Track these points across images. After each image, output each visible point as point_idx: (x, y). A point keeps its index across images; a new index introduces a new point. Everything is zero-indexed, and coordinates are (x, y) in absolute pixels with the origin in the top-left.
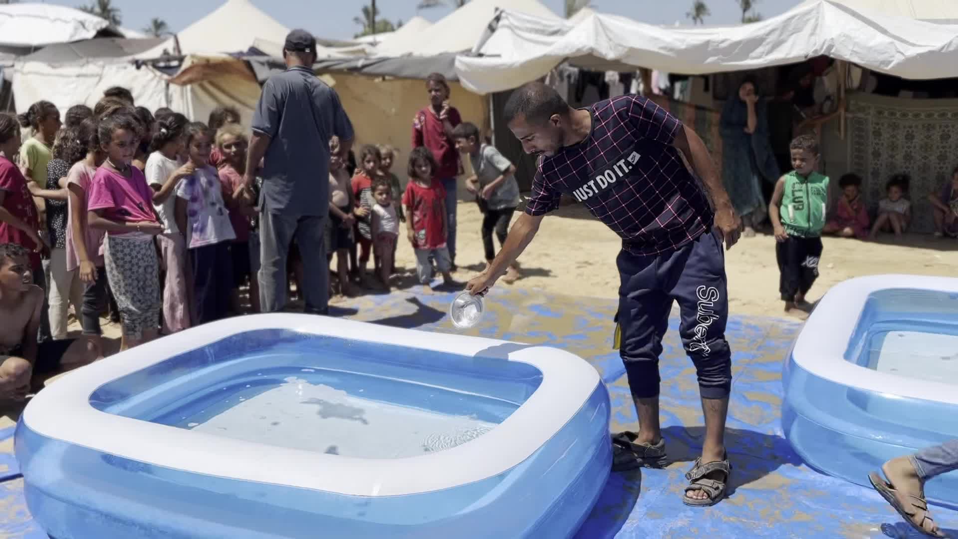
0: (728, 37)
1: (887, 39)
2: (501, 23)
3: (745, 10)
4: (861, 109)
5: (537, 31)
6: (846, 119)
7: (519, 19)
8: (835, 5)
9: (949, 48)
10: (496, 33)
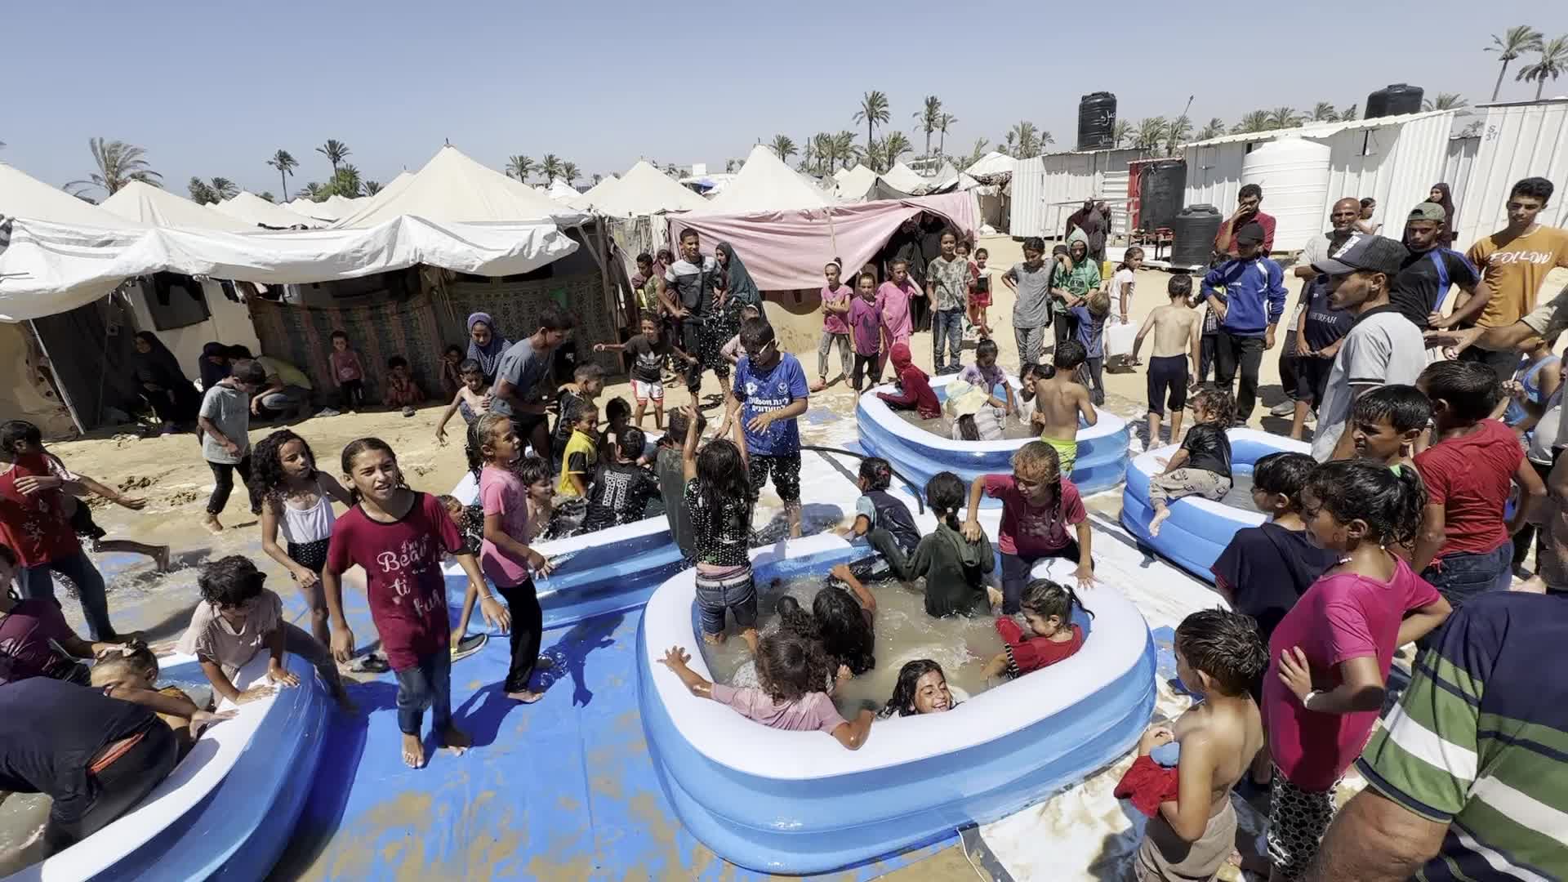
0: (323, 251)
1: (466, 247)
2: (13, 235)
3: (335, 162)
4: (464, 296)
5: (78, 242)
6: (452, 305)
7: (40, 228)
8: (416, 218)
9: (515, 253)
10: (11, 246)
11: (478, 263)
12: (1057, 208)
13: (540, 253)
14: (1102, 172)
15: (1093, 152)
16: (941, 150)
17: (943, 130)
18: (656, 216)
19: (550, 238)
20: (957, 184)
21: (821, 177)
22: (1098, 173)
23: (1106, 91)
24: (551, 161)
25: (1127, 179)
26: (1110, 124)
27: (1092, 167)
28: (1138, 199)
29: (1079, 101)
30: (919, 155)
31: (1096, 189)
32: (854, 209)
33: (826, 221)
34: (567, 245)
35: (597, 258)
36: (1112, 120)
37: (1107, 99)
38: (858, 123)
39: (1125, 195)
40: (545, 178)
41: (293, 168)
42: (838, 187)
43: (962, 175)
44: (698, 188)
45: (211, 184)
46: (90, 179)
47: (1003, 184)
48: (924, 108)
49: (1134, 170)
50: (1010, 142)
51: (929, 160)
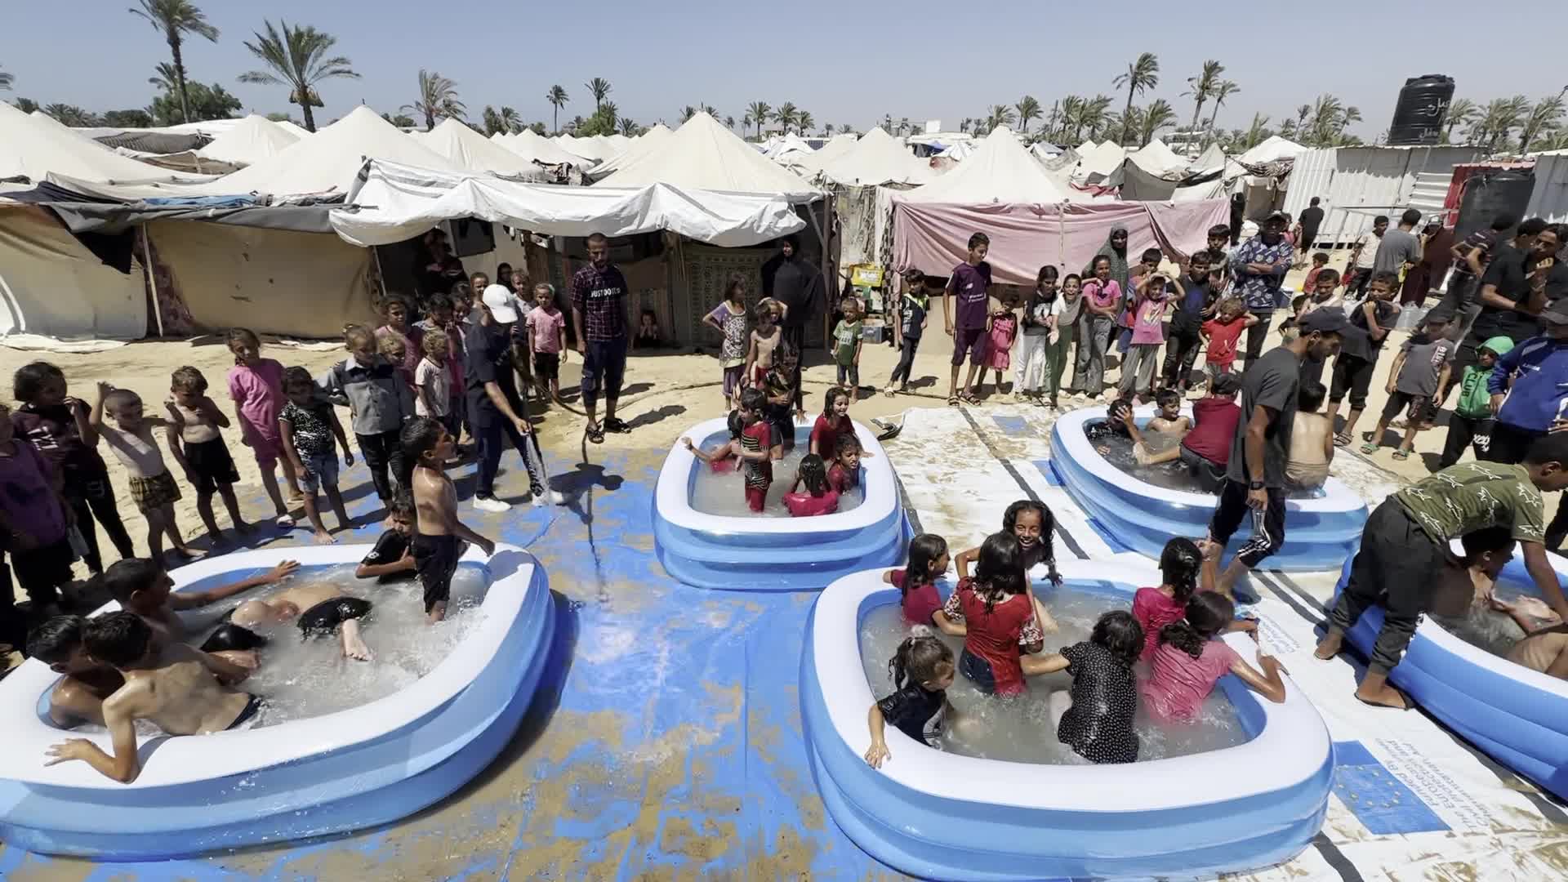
1: (705, 216)
2: (371, 172)
3: (598, 99)
4: (697, 257)
5: (412, 182)
6: (685, 266)
7: (388, 168)
8: (667, 186)
9: (747, 226)
10: (368, 182)
11: (713, 234)
12: (1343, 213)
13: (768, 229)
14: (1414, 174)
15: (1407, 148)
16: (1212, 122)
17: (1219, 100)
18: (882, 188)
19: (781, 215)
20: (1221, 172)
21: (1064, 148)
22: (1408, 175)
23: (1442, 74)
24: (789, 109)
25: (1448, 184)
26: (1439, 116)
27: (1401, 166)
28: (1457, 212)
29: (1403, 84)
30: (1184, 126)
31: (1402, 190)
32: (1088, 207)
33: (1057, 217)
34: (794, 224)
35: (820, 234)
36: (1445, 109)
37: (1442, 84)
38: (1119, 86)
39: (1441, 204)
40: (780, 126)
41: (565, 103)
42: (1079, 164)
43: (1230, 161)
44: (929, 150)
45: (501, 112)
46: (414, 105)
47: (1282, 178)
48: (1199, 73)
49: (1459, 175)
50: (1302, 117)
51: (1195, 133)
